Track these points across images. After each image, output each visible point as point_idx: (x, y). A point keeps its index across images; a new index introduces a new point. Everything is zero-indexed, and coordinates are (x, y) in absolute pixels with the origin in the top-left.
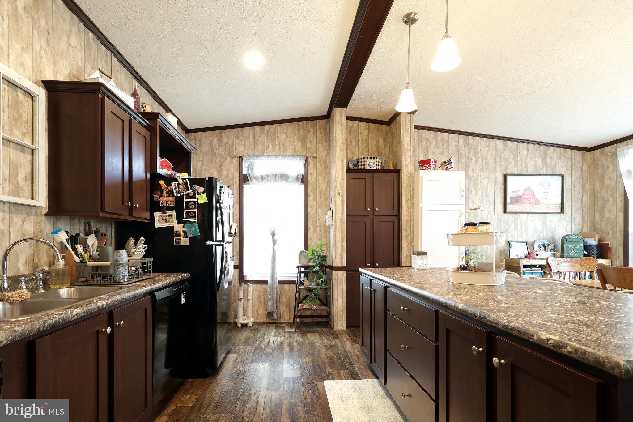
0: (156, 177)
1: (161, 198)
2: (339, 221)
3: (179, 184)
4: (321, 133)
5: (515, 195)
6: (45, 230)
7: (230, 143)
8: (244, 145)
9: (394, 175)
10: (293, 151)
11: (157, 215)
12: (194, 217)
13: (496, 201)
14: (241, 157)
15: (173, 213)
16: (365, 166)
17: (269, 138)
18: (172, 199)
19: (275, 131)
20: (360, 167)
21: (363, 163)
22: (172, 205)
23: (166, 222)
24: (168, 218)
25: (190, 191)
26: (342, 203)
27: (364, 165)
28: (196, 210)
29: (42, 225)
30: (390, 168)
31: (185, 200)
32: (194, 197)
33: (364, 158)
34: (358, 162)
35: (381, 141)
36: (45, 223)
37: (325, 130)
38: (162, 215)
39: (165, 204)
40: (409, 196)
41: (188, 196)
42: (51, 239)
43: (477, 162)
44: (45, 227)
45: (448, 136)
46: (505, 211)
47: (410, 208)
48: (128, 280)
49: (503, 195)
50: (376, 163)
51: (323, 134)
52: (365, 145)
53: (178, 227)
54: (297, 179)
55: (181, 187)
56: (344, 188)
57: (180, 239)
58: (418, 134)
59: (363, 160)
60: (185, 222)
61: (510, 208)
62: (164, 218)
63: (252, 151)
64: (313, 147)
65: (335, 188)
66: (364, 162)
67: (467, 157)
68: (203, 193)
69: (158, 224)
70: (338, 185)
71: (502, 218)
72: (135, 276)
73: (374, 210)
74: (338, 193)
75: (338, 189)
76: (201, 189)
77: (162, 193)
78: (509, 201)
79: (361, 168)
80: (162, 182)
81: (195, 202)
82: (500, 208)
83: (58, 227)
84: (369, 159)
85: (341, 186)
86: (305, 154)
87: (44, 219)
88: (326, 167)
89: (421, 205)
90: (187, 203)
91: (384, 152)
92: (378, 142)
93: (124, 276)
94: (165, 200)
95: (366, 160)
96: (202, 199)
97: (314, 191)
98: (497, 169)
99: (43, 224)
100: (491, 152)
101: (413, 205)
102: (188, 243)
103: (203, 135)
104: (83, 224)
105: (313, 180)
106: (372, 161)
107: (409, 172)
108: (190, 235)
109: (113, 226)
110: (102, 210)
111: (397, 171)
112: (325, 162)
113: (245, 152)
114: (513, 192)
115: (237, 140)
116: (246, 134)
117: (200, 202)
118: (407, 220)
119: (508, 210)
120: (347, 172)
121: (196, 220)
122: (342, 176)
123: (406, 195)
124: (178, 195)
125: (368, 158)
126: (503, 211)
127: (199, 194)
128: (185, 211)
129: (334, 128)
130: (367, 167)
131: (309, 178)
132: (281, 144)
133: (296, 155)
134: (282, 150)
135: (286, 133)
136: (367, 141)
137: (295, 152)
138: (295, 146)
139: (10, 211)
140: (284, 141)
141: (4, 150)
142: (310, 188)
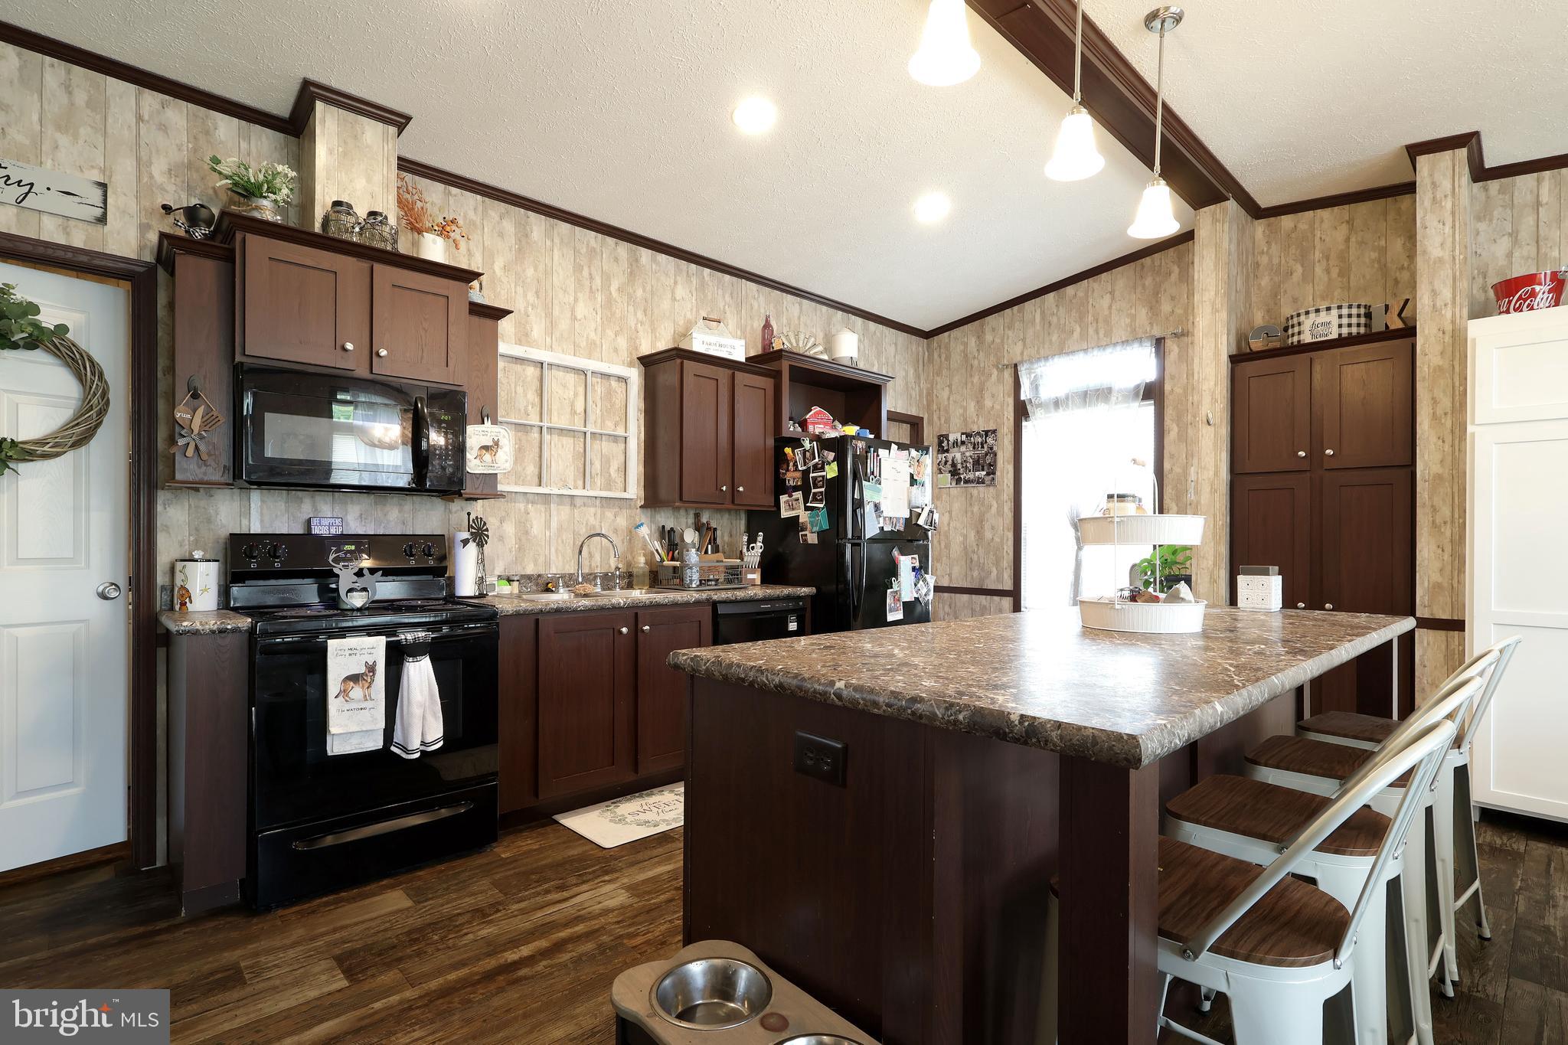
0: (783, 442)
1: (788, 473)
2: (1208, 490)
3: (805, 451)
7: (998, 340)
8: (1024, 340)
9: (1395, 347)
10: (1127, 330)
11: (784, 498)
12: (821, 501)
14: (1016, 366)
15: (798, 495)
16: (1302, 337)
17: (1074, 313)
18: (798, 475)
19: (1087, 296)
21: (1296, 330)
22: (799, 483)
23: (793, 509)
24: (794, 503)
25: (817, 460)
27: (1299, 333)
28: (823, 489)
29: (637, 519)
30: (1392, 327)
31: (811, 475)
32: (823, 469)
33: (1299, 315)
34: (1286, 329)
35: (1397, 246)
36: (641, 516)
38: (788, 498)
39: (791, 483)
41: (816, 468)
44: (640, 521)
47: (1449, 439)
48: (698, 586)
50: (1335, 322)
53: (804, 517)
54: (1136, 395)
55: (808, 454)
57: (806, 535)
59: (1295, 320)
60: (812, 509)
62: (790, 503)
63: (1038, 349)
66: (1299, 324)
68: (833, 462)
69: (785, 514)
70: (1207, 400)
72: (713, 583)
73: (1321, 454)
74: (1205, 420)
75: (1205, 410)
76: (831, 456)
77: (788, 466)
79: (1292, 343)
80: (788, 450)
81: (823, 477)
83: (658, 520)
84: (1312, 315)
85: (1214, 401)
86: (1156, 331)
87: (640, 511)
90: (814, 479)
91: (1405, 276)
92: (1383, 251)
93: (691, 581)
94: (792, 478)
95: (1302, 318)
96: (831, 471)
99: (639, 517)
102: (816, 542)
103: (952, 336)
104: (691, 516)
106: (1323, 317)
107: (1449, 328)
108: (816, 529)
109: (743, 516)
110: (681, 499)
111: (1409, 332)
113: (1025, 353)
115: (1010, 333)
116: (1028, 316)
117: (829, 477)
118: (1439, 477)
120: (1232, 361)
121: (822, 506)
122: (1216, 376)
123: (1435, 401)
124: (804, 468)
125: (1307, 313)
127: (829, 463)
128: (813, 491)
129: (1197, 259)
130: (1307, 338)
131: (1167, 387)
132: (1101, 320)
133: (1134, 337)
134: (1102, 333)
135: (1112, 293)
136: (1343, 257)
137: (1134, 330)
138: (1133, 317)
139: (602, 506)
140: (1106, 312)
141: (597, 445)
142: (1169, 413)
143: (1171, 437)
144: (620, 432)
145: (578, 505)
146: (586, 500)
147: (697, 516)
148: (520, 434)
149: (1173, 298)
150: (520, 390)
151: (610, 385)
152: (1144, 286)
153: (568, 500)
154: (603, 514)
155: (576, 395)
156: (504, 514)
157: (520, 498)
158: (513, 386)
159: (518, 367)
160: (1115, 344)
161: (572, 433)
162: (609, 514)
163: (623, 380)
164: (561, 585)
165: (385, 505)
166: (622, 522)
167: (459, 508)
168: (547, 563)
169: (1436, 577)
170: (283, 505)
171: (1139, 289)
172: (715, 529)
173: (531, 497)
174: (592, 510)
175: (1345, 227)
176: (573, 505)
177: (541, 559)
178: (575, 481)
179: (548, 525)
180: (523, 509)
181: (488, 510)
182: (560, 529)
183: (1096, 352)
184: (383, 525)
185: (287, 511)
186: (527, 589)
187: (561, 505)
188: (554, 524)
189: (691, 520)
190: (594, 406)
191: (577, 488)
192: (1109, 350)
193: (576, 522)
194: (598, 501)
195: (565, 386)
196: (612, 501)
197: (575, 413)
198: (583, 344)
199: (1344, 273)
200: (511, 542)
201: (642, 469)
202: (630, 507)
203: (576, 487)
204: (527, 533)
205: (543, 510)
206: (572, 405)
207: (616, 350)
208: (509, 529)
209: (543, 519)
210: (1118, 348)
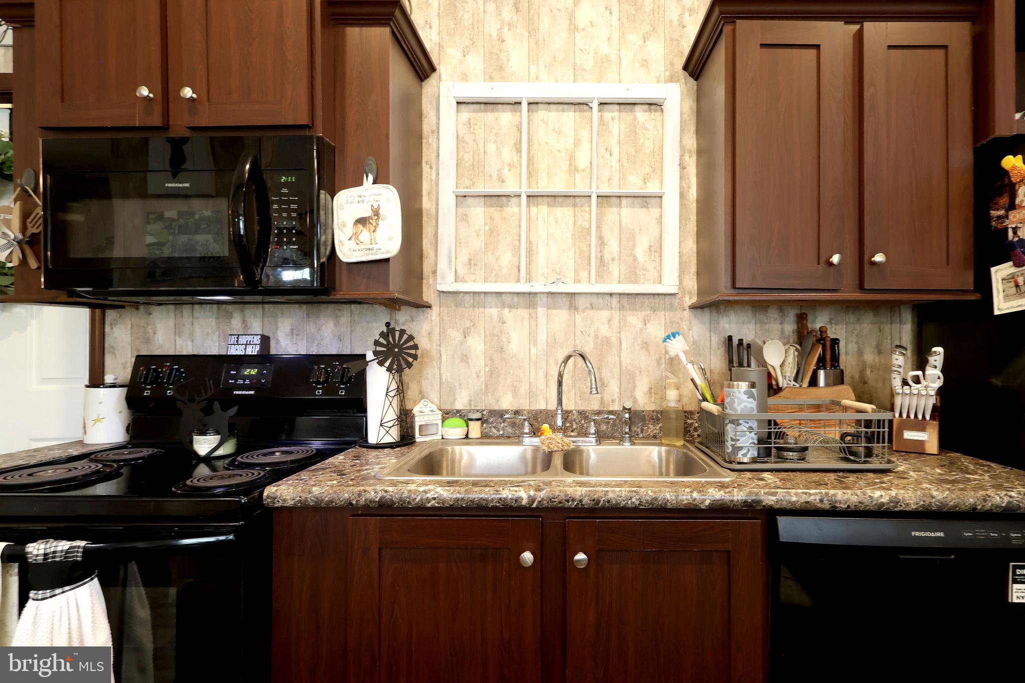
6: (690, 335)
29: (685, 327)
36: (690, 323)
42: (704, 350)
44: (690, 329)
83: (721, 328)
87: (688, 315)
99: (685, 325)
104: (788, 319)
139: (622, 308)
141: (612, 214)
144: (652, 188)
145: (581, 308)
146: (594, 300)
147: (801, 319)
148: (491, 210)
150: (491, 148)
151: (635, 118)
153: (565, 301)
154: (623, 322)
155: (577, 142)
156: (468, 324)
157: (492, 300)
158: (481, 144)
159: (489, 117)
161: (571, 199)
162: (634, 320)
163: (654, 105)
164: (527, 430)
165: (318, 317)
166: (656, 330)
167: (408, 318)
168: (531, 395)
170: (214, 320)
172: (835, 342)
173: (507, 299)
174: (605, 314)
176: (573, 307)
177: (524, 389)
178: (576, 271)
179: (532, 339)
180: (495, 317)
181: (447, 319)
182: (552, 343)
184: (316, 342)
185: (218, 328)
186: (499, 431)
187: (555, 308)
188: (542, 337)
189: (790, 327)
190: (607, 155)
191: (579, 281)
193: (578, 333)
194: (615, 300)
195: (559, 132)
196: (639, 300)
197: (576, 169)
198: (589, 63)
200: (479, 362)
201: (691, 245)
202: (671, 308)
203: (577, 281)
204: (501, 350)
205: (526, 316)
206: (572, 158)
207: (645, 63)
208: (477, 345)
209: (526, 331)
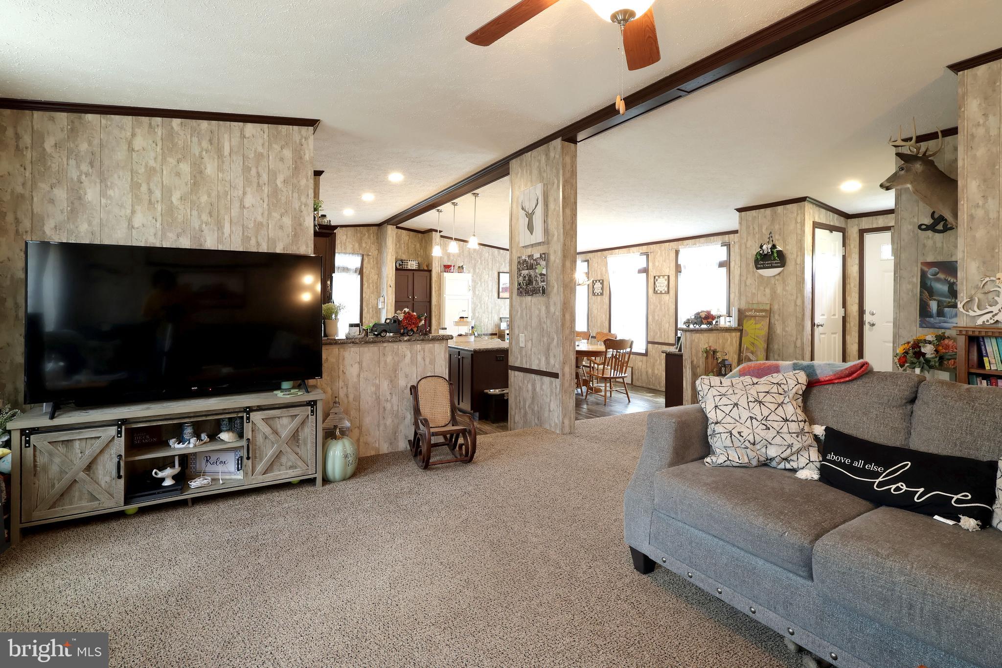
2: (390, 306)
4: (374, 237)
5: (504, 286)
9: (427, 273)
10: (352, 249)
13: (493, 290)
20: (404, 266)
21: (406, 264)
26: (392, 293)
30: (425, 268)
34: (402, 262)
35: (418, 245)
37: (377, 234)
40: (437, 289)
43: (481, 263)
45: (463, 244)
46: (499, 298)
47: (437, 296)
49: (497, 286)
50: (415, 264)
51: (375, 237)
52: (406, 247)
54: (355, 271)
56: (394, 282)
58: (444, 241)
59: (406, 261)
61: (501, 295)
64: (368, 247)
65: (387, 281)
67: (475, 260)
70: (390, 280)
71: (497, 302)
73: (414, 297)
74: (389, 285)
75: (389, 283)
78: (501, 290)
79: (405, 268)
82: (496, 295)
84: (410, 261)
85: (392, 281)
86: (361, 252)
88: (377, 263)
89: (444, 296)
91: (419, 253)
92: (415, 245)
95: (408, 261)
97: (368, 281)
98: (493, 268)
100: (490, 257)
101: (440, 295)
105: (367, 272)
106: (413, 263)
107: (438, 272)
111: (430, 271)
112: (377, 259)
114: (504, 284)
118: (436, 305)
119: (500, 297)
120: (396, 270)
122: (392, 273)
123: (435, 288)
126: (497, 297)
129: (387, 239)
130: (409, 267)
131: (364, 271)
132: (342, 243)
133: (353, 253)
134: (343, 248)
135: (347, 235)
136: (408, 244)
137: (354, 250)
138: (354, 246)
140: (345, 241)
142: (365, 279)
143: (365, 286)
149: (366, 243)
152: (357, 236)
160: (350, 253)
169: (435, 327)
171: (356, 237)
175: (408, 236)
183: (343, 255)
192: (347, 255)
199: (408, 249)
210: (351, 255)
